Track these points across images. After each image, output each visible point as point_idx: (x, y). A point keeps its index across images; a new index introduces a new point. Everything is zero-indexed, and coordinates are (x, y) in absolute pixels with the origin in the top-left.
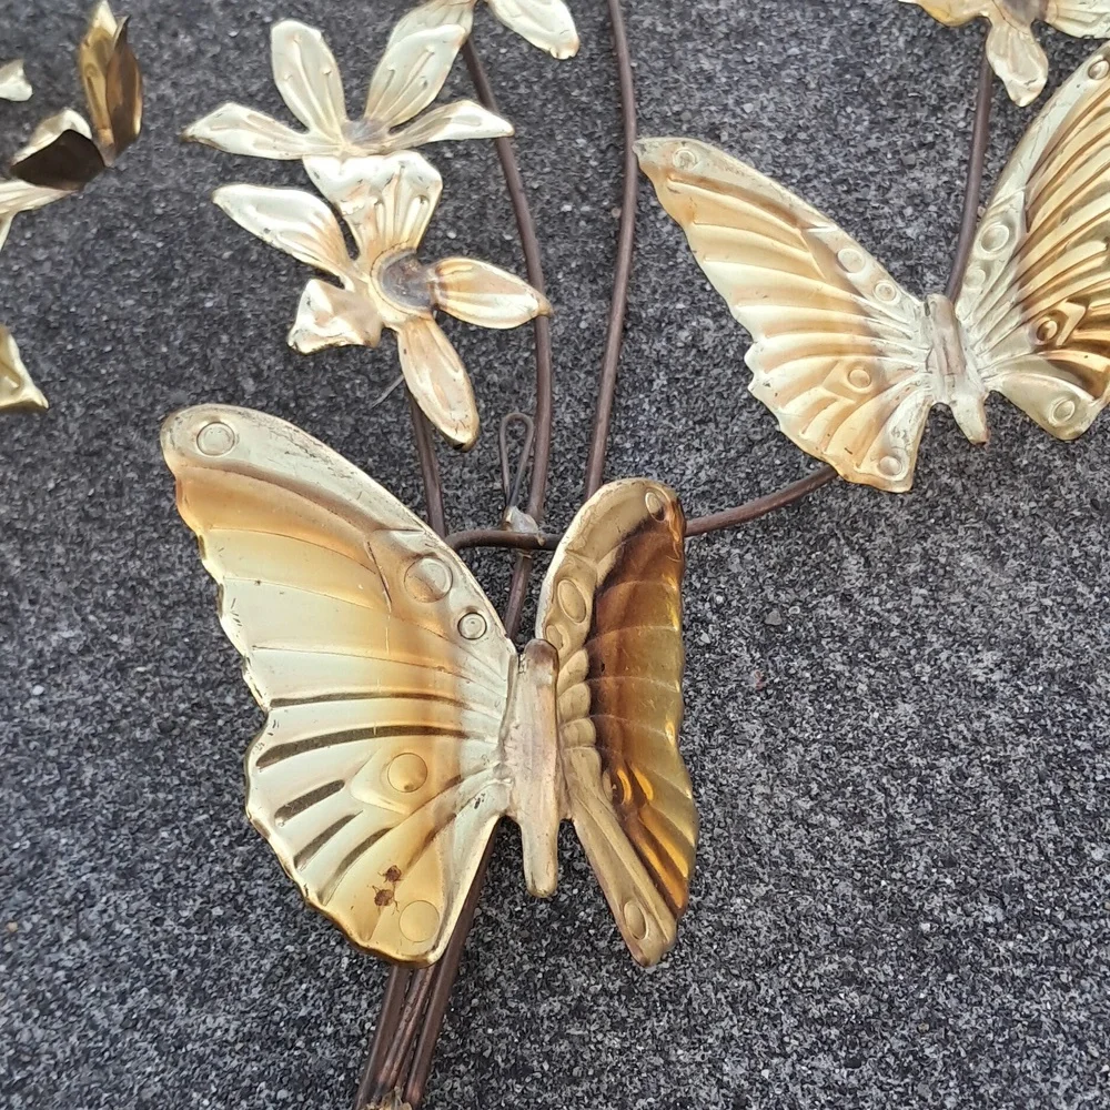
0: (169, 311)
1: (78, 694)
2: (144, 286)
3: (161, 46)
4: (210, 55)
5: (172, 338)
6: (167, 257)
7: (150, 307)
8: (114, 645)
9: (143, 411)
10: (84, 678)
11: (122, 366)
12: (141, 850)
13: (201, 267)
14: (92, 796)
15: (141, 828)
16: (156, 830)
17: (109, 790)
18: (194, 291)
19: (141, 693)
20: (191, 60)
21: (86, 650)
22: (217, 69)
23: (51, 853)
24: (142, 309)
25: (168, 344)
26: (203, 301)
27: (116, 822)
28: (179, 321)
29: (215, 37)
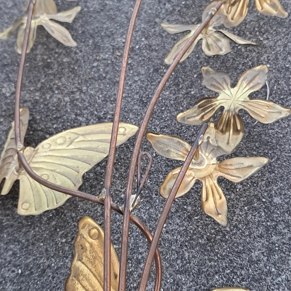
0: (181, 96)
1: (177, 227)
2: (171, 87)
3: (161, 8)
4: (177, 10)
5: (183, 104)
6: (176, 78)
7: (174, 95)
8: (186, 210)
9: (179, 129)
10: (178, 221)
11: (169, 114)
12: (210, 283)
13: (188, 80)
14: (190, 263)
15: (209, 275)
16: (214, 275)
17: (195, 261)
18: (187, 88)
19: (198, 226)
20: (171, 12)
21: (177, 211)
22: (181, 14)
23: (180, 284)
24: (171, 95)
25: (182, 106)
26: (190, 91)
27: (200, 272)
28: (184, 99)
29: (178, 4)
